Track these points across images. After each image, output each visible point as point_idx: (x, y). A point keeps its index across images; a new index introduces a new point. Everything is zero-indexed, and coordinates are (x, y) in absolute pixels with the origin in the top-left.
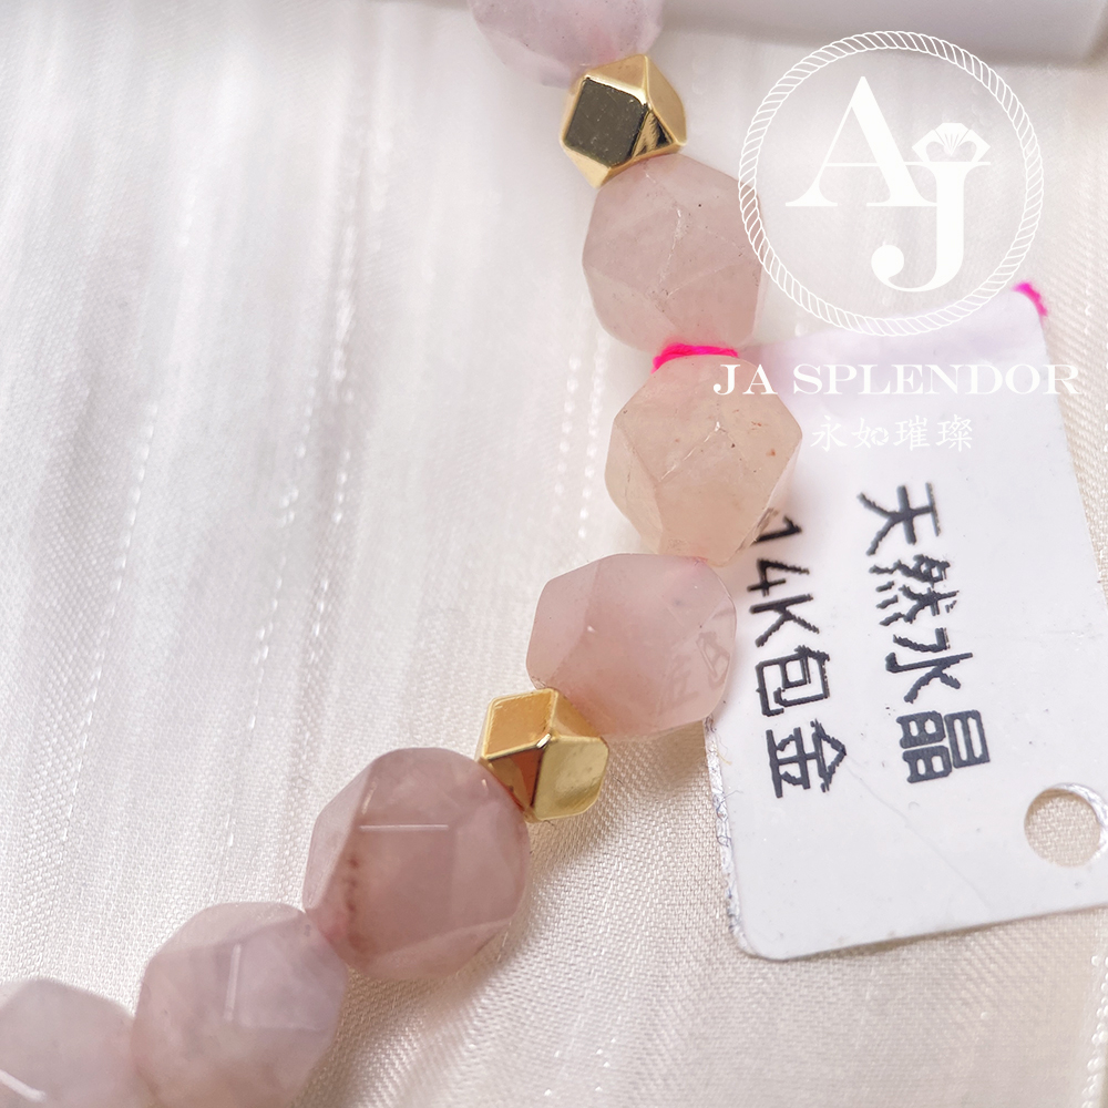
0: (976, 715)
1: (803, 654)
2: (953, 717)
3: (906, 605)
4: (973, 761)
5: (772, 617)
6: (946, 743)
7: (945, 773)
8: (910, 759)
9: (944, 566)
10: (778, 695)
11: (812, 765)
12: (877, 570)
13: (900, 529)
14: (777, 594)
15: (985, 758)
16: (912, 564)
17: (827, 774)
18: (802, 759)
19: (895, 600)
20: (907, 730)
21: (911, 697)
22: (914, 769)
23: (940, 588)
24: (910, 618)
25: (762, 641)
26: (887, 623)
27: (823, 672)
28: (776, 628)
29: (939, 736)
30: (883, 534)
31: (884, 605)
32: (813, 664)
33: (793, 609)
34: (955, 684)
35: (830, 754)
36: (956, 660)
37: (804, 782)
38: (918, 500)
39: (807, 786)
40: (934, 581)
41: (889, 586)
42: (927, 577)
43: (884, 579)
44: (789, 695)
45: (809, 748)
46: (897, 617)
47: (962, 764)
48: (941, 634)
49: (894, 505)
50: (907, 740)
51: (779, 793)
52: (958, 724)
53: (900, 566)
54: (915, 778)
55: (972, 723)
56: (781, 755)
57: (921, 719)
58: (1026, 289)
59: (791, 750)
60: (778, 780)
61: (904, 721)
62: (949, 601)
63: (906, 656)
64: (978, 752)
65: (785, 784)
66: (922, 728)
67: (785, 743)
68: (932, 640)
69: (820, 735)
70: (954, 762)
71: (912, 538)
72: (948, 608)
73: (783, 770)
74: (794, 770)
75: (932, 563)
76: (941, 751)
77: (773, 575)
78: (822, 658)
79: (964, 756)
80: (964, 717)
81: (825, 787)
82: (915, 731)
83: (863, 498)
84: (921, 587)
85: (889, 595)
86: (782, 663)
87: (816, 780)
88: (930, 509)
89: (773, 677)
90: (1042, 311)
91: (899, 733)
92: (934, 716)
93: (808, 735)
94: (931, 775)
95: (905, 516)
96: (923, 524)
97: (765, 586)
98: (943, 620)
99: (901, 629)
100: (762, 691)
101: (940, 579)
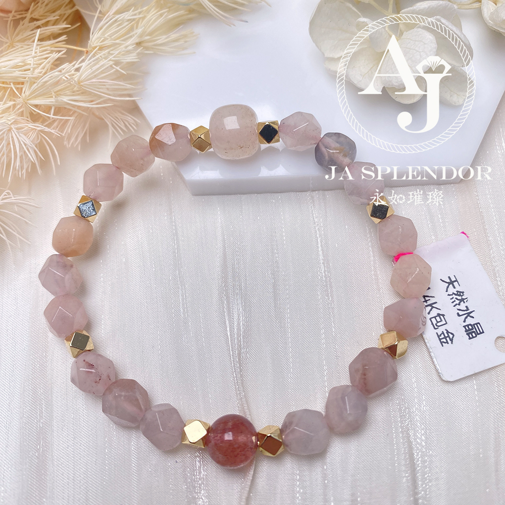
0: (479, 323)
1: (439, 315)
4: (481, 333)
5: (429, 308)
6: (474, 330)
7: (476, 336)
8: (468, 334)
9: (463, 292)
10: (436, 324)
11: (448, 339)
12: (449, 295)
13: (451, 286)
14: (429, 303)
15: (483, 332)
16: (456, 293)
17: (451, 340)
18: (445, 338)
19: (455, 301)
21: (464, 321)
22: (469, 336)
24: (459, 304)
25: (429, 313)
26: (454, 306)
27: (444, 318)
28: (431, 310)
30: (448, 287)
31: (453, 302)
32: (441, 317)
33: (433, 305)
34: (473, 317)
35: (451, 336)
36: (472, 312)
38: (453, 279)
39: (448, 343)
40: (462, 296)
41: (453, 298)
42: (460, 295)
43: (451, 297)
44: (438, 324)
45: (446, 335)
46: (456, 305)
47: (479, 334)
48: (467, 307)
49: (448, 281)
50: (466, 331)
51: (443, 346)
52: (476, 326)
53: (453, 293)
54: (470, 338)
55: (478, 325)
56: (440, 337)
57: (468, 326)
58: (463, 233)
60: (441, 343)
61: (464, 327)
62: (466, 300)
63: (461, 313)
64: (481, 331)
65: (443, 344)
67: (441, 335)
68: (465, 309)
69: (448, 332)
70: (477, 334)
71: (455, 288)
72: (466, 301)
73: (442, 340)
74: (444, 340)
75: (461, 292)
76: (474, 332)
77: (427, 299)
78: (443, 315)
79: (479, 332)
80: (476, 324)
81: (452, 343)
82: (467, 329)
83: (441, 280)
84: (459, 298)
85: (453, 300)
86: (435, 317)
87: (450, 342)
88: (456, 281)
90: (468, 237)
91: (464, 329)
92: (470, 325)
93: (445, 332)
94: (473, 337)
95: (451, 283)
96: (455, 284)
97: (426, 301)
98: (466, 304)
99: (458, 307)
100: (432, 324)
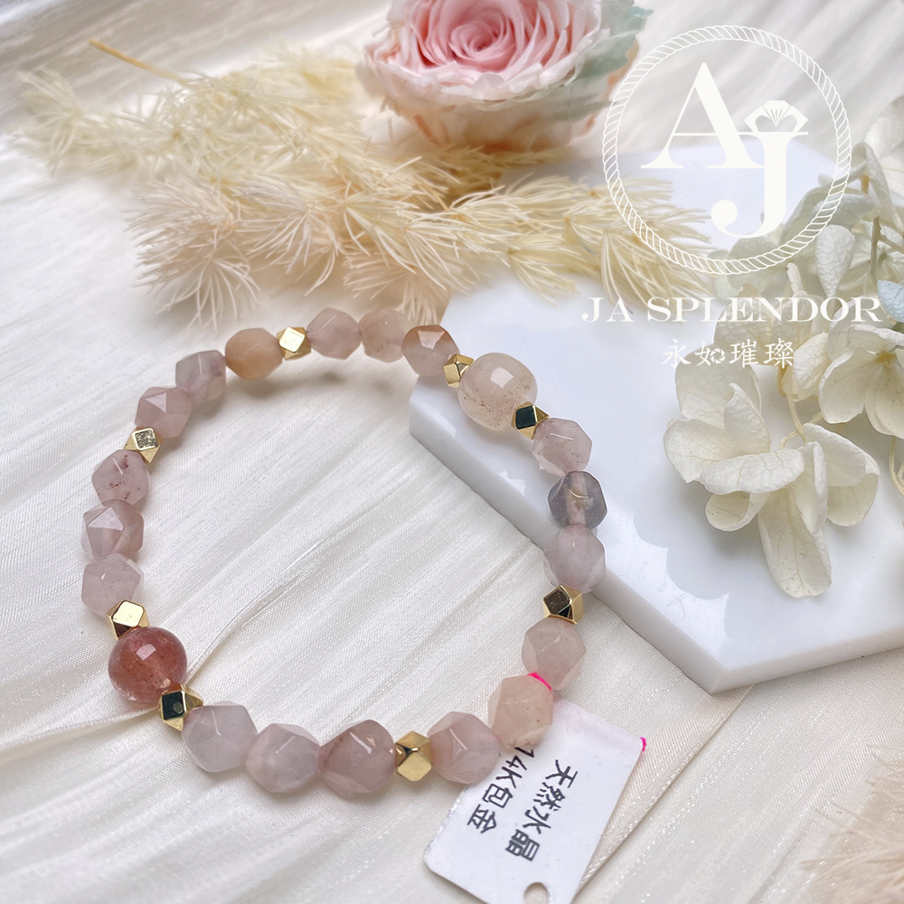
0: (538, 845)
1: (506, 791)
2: (531, 841)
3: (544, 800)
4: (527, 857)
5: (507, 774)
7: (517, 855)
8: (511, 843)
9: (563, 797)
10: (491, 796)
11: (484, 823)
12: (544, 784)
13: (560, 778)
14: (513, 769)
15: (531, 859)
16: (555, 790)
17: (486, 829)
18: (482, 819)
19: (542, 796)
20: (517, 834)
21: (525, 826)
22: (510, 847)
23: (557, 802)
24: (543, 804)
25: (498, 778)
26: (535, 800)
27: (508, 800)
28: (505, 778)
29: (524, 843)
30: (554, 775)
31: (539, 795)
32: (507, 796)
33: (514, 777)
34: (540, 832)
37: (478, 826)
38: (571, 774)
39: (478, 828)
40: (557, 799)
41: (545, 791)
42: (556, 797)
43: (545, 788)
44: (493, 799)
45: (487, 818)
46: (539, 801)
47: (523, 856)
48: (547, 815)
49: (563, 770)
50: (514, 837)
51: (469, 824)
52: (531, 844)
53: (551, 787)
55: (535, 847)
56: (477, 814)
57: (523, 834)
58: (644, 740)
59: (481, 815)
60: (472, 820)
61: (518, 831)
62: (556, 808)
63: (533, 814)
64: (531, 856)
65: (472, 823)
66: (521, 837)
67: (481, 811)
68: (543, 815)
69: (492, 817)
71: (561, 783)
72: (555, 810)
73: (475, 818)
74: (478, 820)
75: (560, 794)
76: (521, 848)
77: (516, 763)
78: (511, 796)
79: (526, 854)
80: (535, 843)
81: (482, 832)
82: (519, 836)
83: (557, 761)
84: (552, 798)
85: (542, 793)
86: (499, 789)
87: (481, 828)
88: (572, 779)
89: (494, 790)
90: (643, 749)
91: (514, 834)
92: (527, 836)
93: (489, 814)
94: (513, 852)
95: (564, 775)
96: (567, 781)
97: (512, 764)
98: (550, 812)
99: (538, 805)
100: (487, 792)
101: (559, 800)
